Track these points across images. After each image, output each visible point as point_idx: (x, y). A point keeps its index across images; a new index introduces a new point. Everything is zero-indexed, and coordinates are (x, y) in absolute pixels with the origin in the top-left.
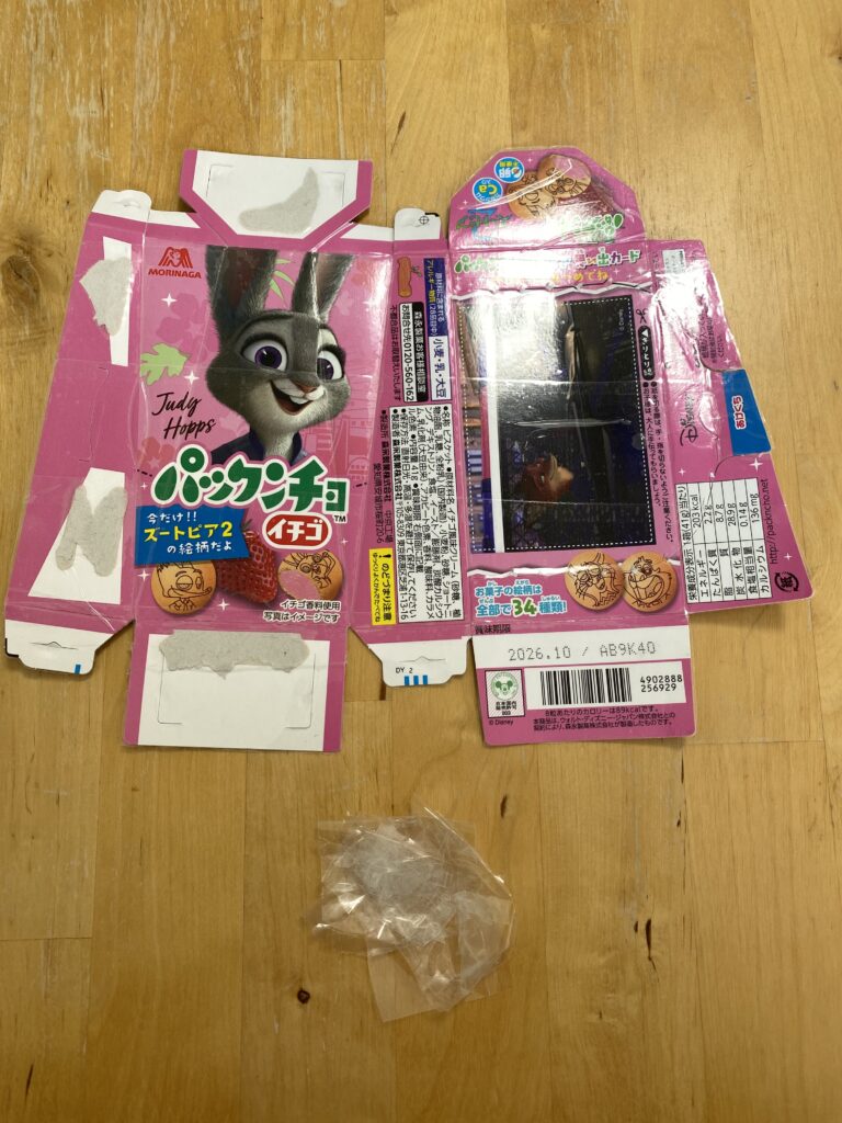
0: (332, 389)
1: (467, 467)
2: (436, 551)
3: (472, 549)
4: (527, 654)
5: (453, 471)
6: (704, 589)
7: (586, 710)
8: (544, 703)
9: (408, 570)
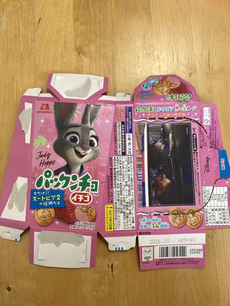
0: (93, 150)
1: (138, 178)
2: (127, 206)
3: (139, 206)
4: (155, 242)
5: (133, 179)
6: (210, 221)
7: (172, 259)
8: (160, 257)
9: (118, 213)
